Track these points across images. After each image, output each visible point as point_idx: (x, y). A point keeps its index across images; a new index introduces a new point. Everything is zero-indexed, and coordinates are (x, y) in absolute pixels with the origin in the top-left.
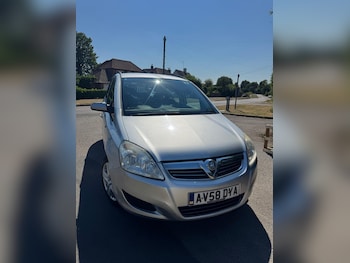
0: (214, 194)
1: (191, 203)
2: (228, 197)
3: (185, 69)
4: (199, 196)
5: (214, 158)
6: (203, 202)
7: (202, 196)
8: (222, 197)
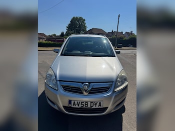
0: (84, 104)
1: (70, 105)
2: (94, 107)
3: (132, 31)
4: (74, 103)
5: (89, 83)
6: (77, 106)
7: (76, 103)
8: (89, 106)
